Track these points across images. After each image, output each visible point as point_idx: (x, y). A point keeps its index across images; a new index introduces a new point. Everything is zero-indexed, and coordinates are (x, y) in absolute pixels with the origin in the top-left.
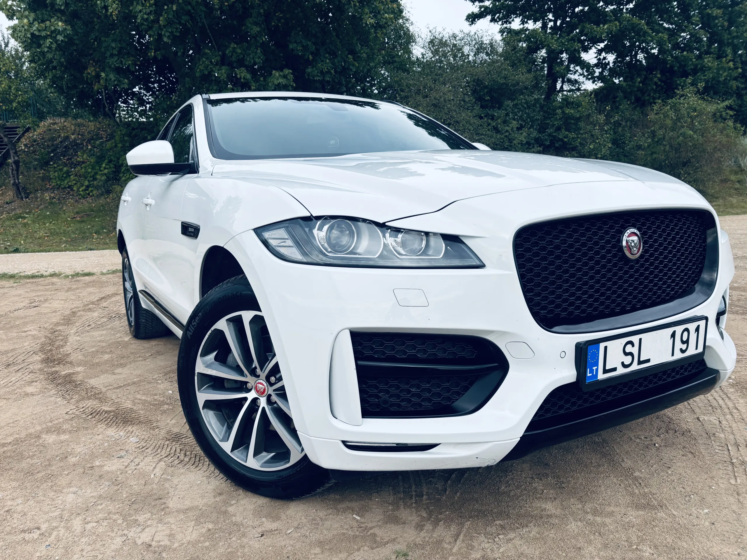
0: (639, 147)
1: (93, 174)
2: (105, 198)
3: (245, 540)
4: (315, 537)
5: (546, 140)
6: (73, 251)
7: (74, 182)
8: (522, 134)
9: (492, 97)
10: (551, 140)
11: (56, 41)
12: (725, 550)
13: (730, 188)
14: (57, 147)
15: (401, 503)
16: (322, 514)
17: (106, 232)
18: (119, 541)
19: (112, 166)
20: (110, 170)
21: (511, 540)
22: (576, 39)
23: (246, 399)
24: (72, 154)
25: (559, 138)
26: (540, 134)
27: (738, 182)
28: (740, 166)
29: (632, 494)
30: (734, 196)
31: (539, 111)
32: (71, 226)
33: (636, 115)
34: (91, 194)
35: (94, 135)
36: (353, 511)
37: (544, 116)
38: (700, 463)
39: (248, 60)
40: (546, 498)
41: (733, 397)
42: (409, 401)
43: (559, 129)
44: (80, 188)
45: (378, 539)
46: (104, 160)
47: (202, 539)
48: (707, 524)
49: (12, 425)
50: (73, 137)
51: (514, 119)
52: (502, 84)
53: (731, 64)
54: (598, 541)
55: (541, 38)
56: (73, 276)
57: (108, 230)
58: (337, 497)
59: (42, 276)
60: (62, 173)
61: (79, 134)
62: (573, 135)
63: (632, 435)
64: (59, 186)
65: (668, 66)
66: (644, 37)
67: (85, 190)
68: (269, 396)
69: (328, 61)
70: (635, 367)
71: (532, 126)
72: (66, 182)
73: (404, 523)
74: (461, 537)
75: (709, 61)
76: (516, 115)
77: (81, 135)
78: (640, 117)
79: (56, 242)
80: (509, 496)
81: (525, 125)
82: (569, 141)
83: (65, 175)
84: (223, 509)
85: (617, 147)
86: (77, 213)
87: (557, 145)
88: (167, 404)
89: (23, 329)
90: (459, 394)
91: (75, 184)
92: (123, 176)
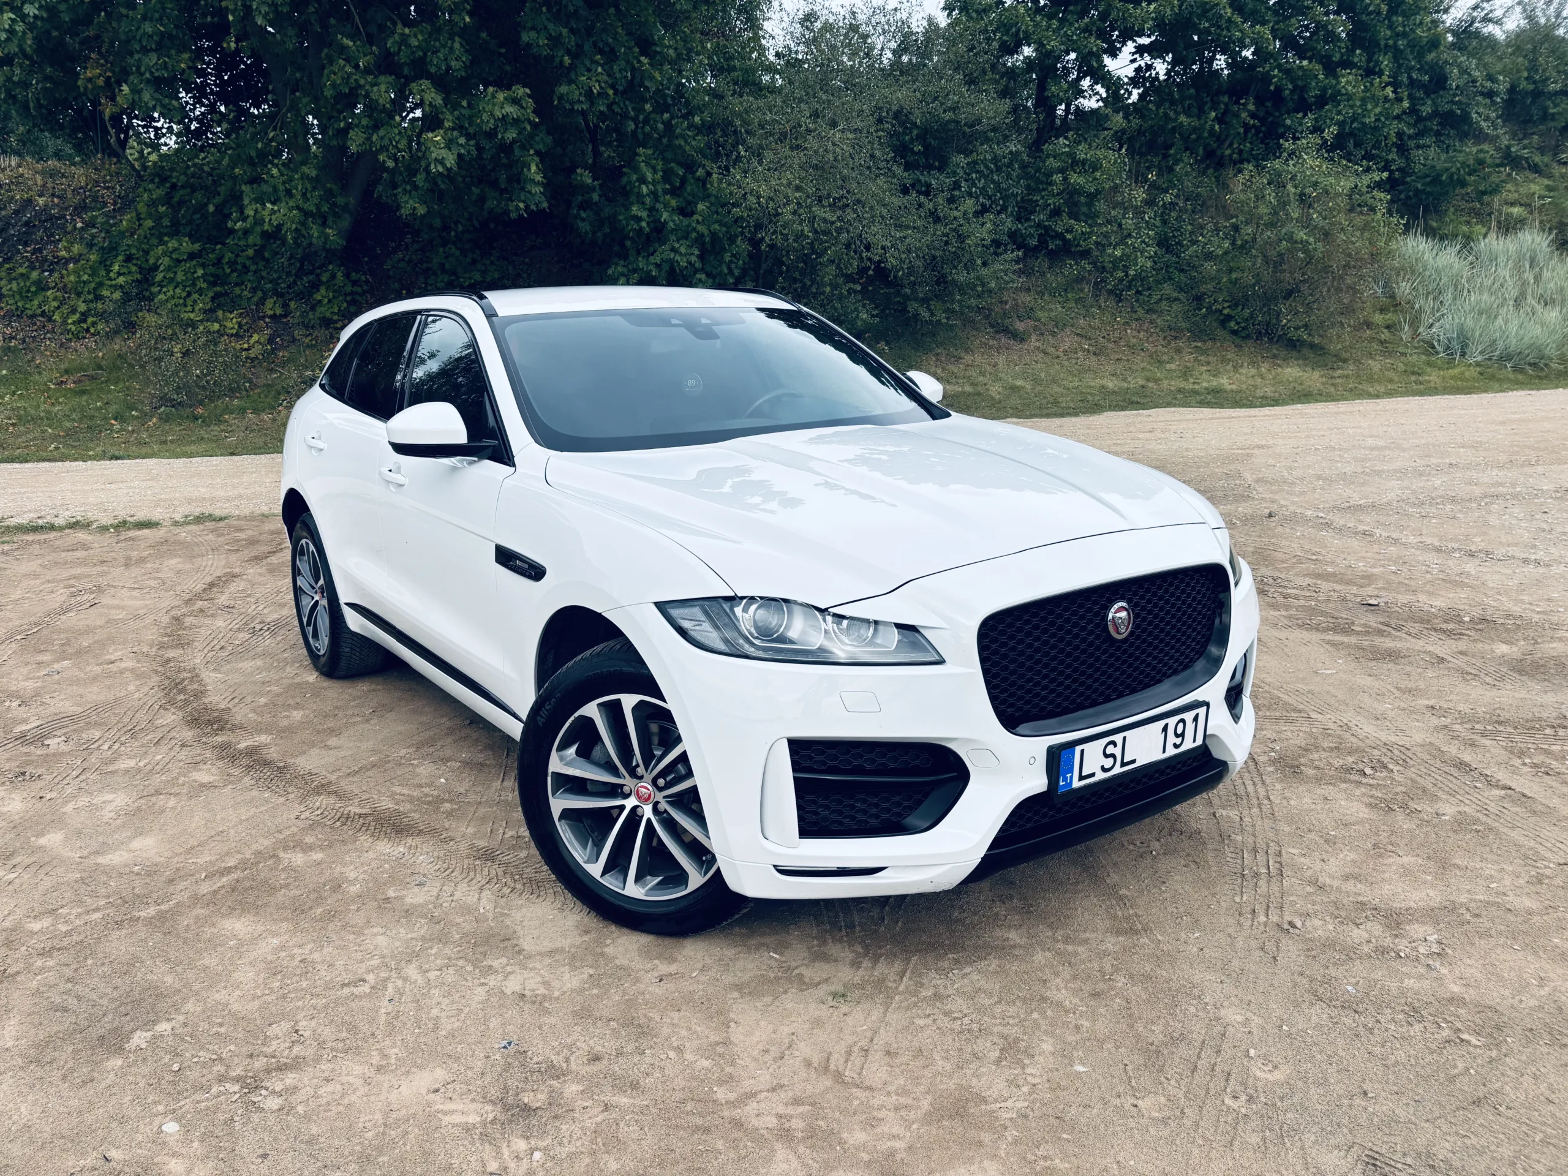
0: (1209, 256)
1: (93, 285)
2: (125, 340)
3: (642, 986)
4: (729, 979)
5: (1031, 236)
6: (76, 460)
7: (55, 304)
8: (983, 224)
9: (927, 147)
10: (1040, 235)
11: (23, 17)
12: (1208, 977)
13: (1371, 339)
14: (8, 224)
15: (828, 936)
16: (730, 952)
17: (137, 417)
18: (480, 992)
19: (134, 269)
20: (129, 278)
21: (967, 974)
22: (1094, 29)
23: (622, 808)
24: (42, 239)
25: (1057, 232)
26: (1020, 222)
27: (1388, 327)
28: (1393, 297)
29: (1114, 917)
30: (1377, 358)
31: (1019, 178)
32: (59, 403)
33: (1206, 186)
34: (92, 330)
35: (86, 198)
36: (768, 948)
37: (1028, 187)
38: (1203, 876)
39: (436, 63)
40: (1010, 926)
41: (1268, 781)
42: (853, 818)
43: (1056, 213)
44: (67, 317)
45: (807, 980)
46: (116, 256)
47: (586, 986)
48: (1195, 949)
49: (218, 838)
50: (41, 201)
51: (970, 195)
52: (948, 121)
53: (1389, 90)
54: (1067, 972)
55: (1027, 26)
56: (116, 527)
57: (141, 411)
58: (744, 931)
59: (52, 528)
60: (28, 284)
61: (53, 195)
62: (1080, 227)
63: (1124, 840)
64: (22, 312)
65: (1272, 88)
66: (1229, 30)
67: (80, 321)
68: (655, 805)
69: (600, 69)
70: (1118, 770)
71: (1004, 209)
72: (36, 302)
73: (836, 961)
74: (908, 974)
75: (1348, 82)
76: (974, 185)
77: (58, 197)
78: (1212, 191)
79: (35, 439)
80: (963, 924)
81: (990, 206)
82: (1075, 239)
83: (33, 289)
84: (598, 950)
85: (1167, 252)
86: (67, 371)
87: (1051, 246)
88: (447, 801)
89: (107, 657)
90: (911, 809)
91: (58, 308)
92: (160, 292)
